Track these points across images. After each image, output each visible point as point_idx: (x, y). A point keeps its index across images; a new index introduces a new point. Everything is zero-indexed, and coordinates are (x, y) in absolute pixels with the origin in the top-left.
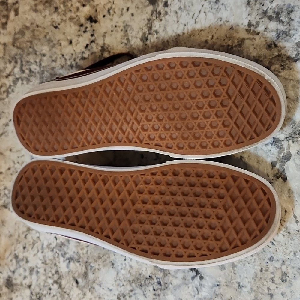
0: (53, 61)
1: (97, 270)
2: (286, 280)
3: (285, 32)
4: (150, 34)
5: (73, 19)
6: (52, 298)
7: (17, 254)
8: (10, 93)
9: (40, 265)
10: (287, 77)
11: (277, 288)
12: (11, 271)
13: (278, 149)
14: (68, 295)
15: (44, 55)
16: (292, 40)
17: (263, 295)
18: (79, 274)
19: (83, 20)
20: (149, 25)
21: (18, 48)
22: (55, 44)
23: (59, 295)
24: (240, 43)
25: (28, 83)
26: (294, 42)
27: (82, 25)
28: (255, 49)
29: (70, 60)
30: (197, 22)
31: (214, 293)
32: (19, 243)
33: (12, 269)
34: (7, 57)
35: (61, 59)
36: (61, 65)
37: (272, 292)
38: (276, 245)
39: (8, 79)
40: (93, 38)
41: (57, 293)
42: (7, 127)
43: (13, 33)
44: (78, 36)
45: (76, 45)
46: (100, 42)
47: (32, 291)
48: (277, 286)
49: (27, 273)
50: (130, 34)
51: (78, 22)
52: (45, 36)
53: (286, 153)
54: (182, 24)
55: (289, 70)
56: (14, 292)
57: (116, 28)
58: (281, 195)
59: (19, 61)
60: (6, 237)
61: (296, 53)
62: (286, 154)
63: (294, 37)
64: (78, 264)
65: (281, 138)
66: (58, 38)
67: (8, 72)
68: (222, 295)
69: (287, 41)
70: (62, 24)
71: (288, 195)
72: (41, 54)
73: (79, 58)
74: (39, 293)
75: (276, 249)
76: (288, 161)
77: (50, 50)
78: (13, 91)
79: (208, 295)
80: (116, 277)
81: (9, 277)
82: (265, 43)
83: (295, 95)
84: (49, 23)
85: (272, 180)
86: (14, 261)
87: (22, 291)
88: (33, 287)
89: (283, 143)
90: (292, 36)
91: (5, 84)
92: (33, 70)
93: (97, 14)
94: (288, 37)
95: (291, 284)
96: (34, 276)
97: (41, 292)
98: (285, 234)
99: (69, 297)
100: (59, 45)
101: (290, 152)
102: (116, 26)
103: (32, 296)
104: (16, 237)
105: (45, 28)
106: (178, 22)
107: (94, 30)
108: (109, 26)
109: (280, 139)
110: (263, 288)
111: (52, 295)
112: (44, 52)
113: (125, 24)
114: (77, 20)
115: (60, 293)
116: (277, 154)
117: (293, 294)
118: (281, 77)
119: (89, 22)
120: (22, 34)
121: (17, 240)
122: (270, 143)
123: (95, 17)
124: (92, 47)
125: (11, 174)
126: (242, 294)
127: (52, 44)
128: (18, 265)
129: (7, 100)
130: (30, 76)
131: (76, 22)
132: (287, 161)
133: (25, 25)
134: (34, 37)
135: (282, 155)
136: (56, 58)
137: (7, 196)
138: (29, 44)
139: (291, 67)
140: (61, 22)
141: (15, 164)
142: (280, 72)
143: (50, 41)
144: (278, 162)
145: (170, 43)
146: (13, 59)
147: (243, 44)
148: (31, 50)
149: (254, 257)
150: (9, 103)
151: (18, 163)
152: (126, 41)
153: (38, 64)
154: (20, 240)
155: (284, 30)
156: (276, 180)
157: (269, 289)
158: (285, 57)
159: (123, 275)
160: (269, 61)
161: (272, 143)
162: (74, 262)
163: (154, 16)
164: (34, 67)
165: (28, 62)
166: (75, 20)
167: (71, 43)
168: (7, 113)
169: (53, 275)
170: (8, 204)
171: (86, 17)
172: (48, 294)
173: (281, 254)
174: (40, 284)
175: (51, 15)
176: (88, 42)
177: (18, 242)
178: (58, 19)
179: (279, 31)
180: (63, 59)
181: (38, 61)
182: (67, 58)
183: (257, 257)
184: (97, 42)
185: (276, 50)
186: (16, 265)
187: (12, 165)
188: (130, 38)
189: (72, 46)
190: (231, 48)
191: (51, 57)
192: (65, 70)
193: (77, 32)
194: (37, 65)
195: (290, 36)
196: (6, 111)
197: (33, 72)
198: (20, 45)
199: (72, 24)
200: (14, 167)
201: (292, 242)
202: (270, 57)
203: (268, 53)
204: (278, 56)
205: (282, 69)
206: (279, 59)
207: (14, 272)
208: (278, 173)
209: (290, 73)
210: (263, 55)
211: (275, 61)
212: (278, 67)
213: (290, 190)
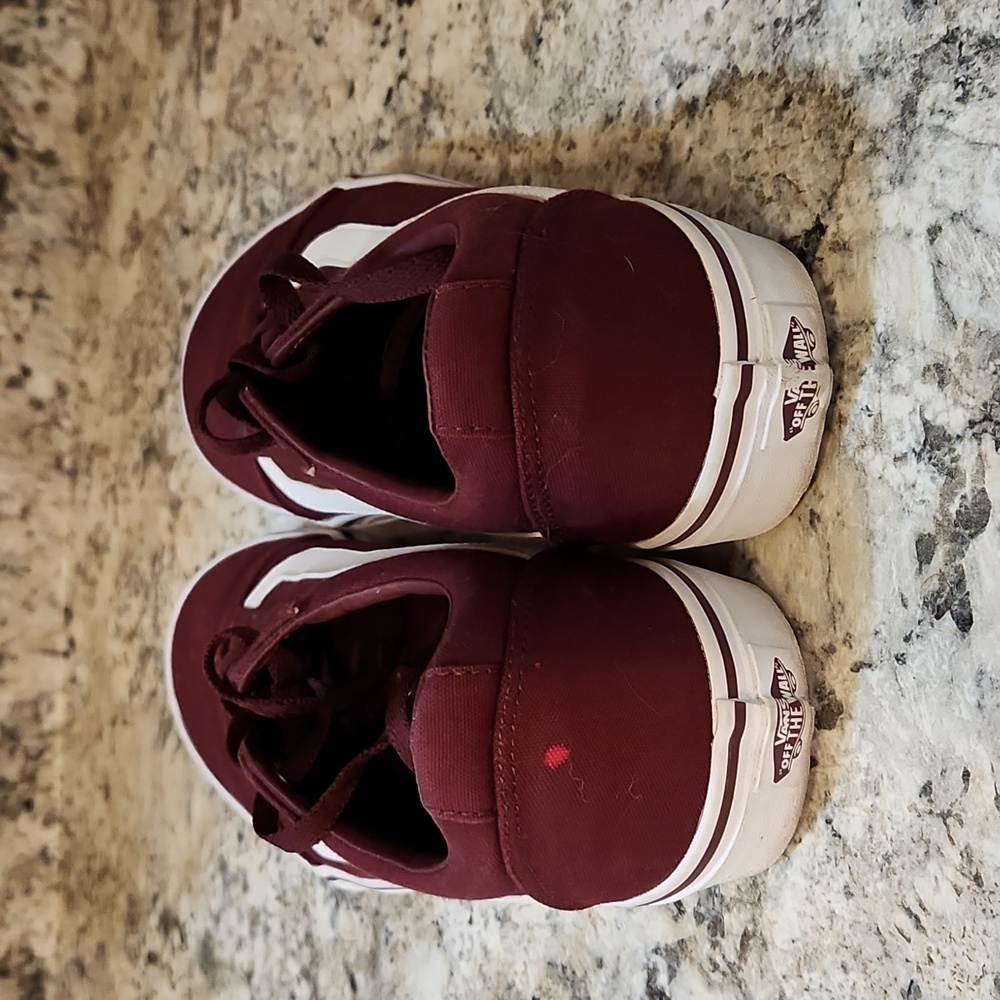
0: (311, 165)
1: (400, 948)
4: (547, 17)
7: (225, 857)
9: (274, 906)
10: (977, 135)
12: (211, 914)
13: (941, 480)
15: (291, 147)
18: (358, 956)
19: (380, 2)
21: (238, 131)
22: (316, 104)
27: (377, 22)
28: (866, 23)
29: (348, 153)
32: (230, 819)
33: (215, 907)
34: (216, 168)
35: (328, 154)
38: (929, 933)
39: (215, 244)
40: (405, 61)
43: (227, 80)
44: (369, 64)
45: (364, 97)
46: (419, 75)
47: (255, 993)
49: (244, 929)
50: (495, 32)
51: (368, 11)
52: (296, 78)
53: (970, 498)
55: (985, 101)
56: (216, 988)
57: (460, 14)
58: (950, 697)
59: (239, 177)
62: (968, 503)
64: (356, 917)
65: (952, 424)
66: (322, 81)
67: (214, 219)
70: (334, 26)
71: (973, 700)
72: (284, 145)
73: (371, 144)
75: (929, 949)
76: (976, 533)
77: (306, 127)
80: (446, 983)
81: (208, 935)
84: (305, 30)
86: (219, 880)
87: (234, 990)
88: (256, 980)
89: (959, 448)
92: (268, 204)
96: (259, 942)
98: (964, 883)
100: (325, 103)
101: (983, 491)
102: (460, 6)
105: (295, 50)
107: (405, 33)
108: (444, 10)
109: (949, 432)
112: (291, 136)
114: (368, 5)
116: (935, 501)
118: (954, 140)
119: (394, 5)
120: (246, 82)
121: (227, 809)
122: (914, 451)
124: (401, 99)
127: (309, 103)
128: (226, 895)
130: (262, 226)
131: (364, 11)
132: (972, 536)
133: (253, 48)
134: (272, 86)
135: (953, 509)
136: (319, 154)
138: (259, 112)
139: (992, 86)
140: (331, 19)
142: (950, 115)
143: (306, 92)
144: (940, 539)
145: (601, 46)
146: (226, 172)
147: (823, 6)
148: (264, 132)
149: (852, 976)
151: (233, 535)
152: (483, 60)
153: (279, 181)
156: (932, 625)
158: (973, 40)
159: (465, 980)
160: (912, 70)
161: (917, 450)
162: (348, 908)
164: (269, 194)
165: (257, 177)
166: (362, 5)
167: (351, 91)
169: (300, 946)
173: (947, 974)
174: (271, 973)
176: (391, 81)
177: (228, 815)
178: (324, 10)
180: (334, 156)
181: (278, 169)
182: (343, 148)
183: (862, 976)
184: (412, 76)
186: (223, 896)
188: (495, 45)
189: (355, 101)
190: (784, 35)
191: (307, 151)
193: (364, 47)
194: (276, 186)
197: (267, 212)
198: (243, 119)
199: (356, 22)
201: (990, 925)
202: (918, 52)
203: (909, 33)
204: (945, 40)
205: (958, 100)
206: (947, 55)
207: (217, 919)
208: (938, 593)
209: (988, 115)
210: (891, 46)
211: (934, 66)
212: (945, 93)
213: (981, 673)
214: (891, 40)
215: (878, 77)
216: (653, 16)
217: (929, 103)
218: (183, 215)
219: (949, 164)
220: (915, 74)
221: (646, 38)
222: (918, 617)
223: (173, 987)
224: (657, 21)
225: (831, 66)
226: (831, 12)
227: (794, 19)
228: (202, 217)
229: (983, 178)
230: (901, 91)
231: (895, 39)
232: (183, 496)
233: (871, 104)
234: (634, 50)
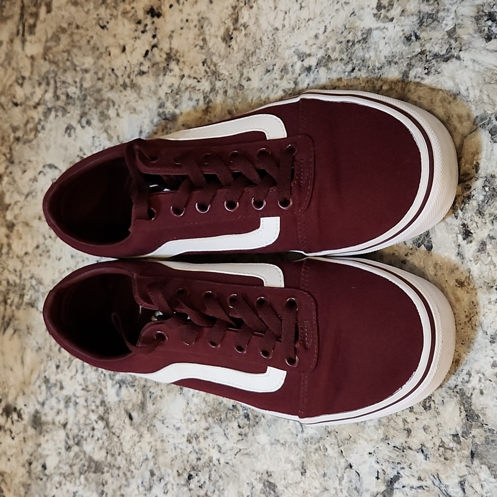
0: (99, 79)
1: (158, 398)
2: (430, 407)
3: (431, 15)
4: (235, 29)
5: (128, 13)
6: (95, 442)
7: (48, 377)
8: (39, 132)
9: (80, 393)
10: (433, 86)
11: (417, 419)
12: (39, 402)
14: (118, 437)
15: (86, 71)
16: (441, 26)
17: (396, 432)
18: (133, 406)
19: (141, 14)
20: (234, 16)
21: (51, 62)
22: (101, 54)
23: (105, 437)
24: (365, 36)
25: (63, 115)
26: (444, 30)
27: (139, 22)
28: (387, 45)
29: (122, 76)
30: (304, 7)
31: (326, 429)
32: (51, 360)
33: (41, 400)
34: (36, 77)
35: (110, 75)
36: (111, 86)
37: (409, 426)
39: (36, 110)
40: (156, 40)
41: (102, 435)
42: (35, 183)
43: (44, 39)
44: (134, 40)
45: (132, 53)
46: (165, 46)
47: (68, 432)
48: (417, 416)
49: (62, 405)
50: (207, 32)
51: (133, 17)
52: (89, 42)
54: (281, 11)
55: (436, 75)
56: (43, 434)
57: (187, 24)
59: (52, 82)
60: (32, 350)
61: (447, 46)
63: (444, 22)
64: (132, 390)
66: (105, 45)
67: (36, 99)
68: (337, 433)
69: (434, 29)
70: (112, 22)
71: (433, 273)
72: (82, 70)
73: (136, 73)
74: (77, 435)
77: (95, 63)
78: (43, 128)
79: (316, 434)
80: (185, 408)
81: (37, 412)
82: (401, 34)
83: (445, 114)
84: (94, 22)
85: (411, 249)
86: (44, 387)
87: (55, 433)
88: (69, 426)
90: (440, 21)
91: (33, 118)
92: (70, 94)
93: (161, 4)
94: (436, 22)
95: (438, 413)
96: (71, 410)
97: (80, 433)
99: (120, 440)
100: (108, 54)
102: (187, 21)
103: (67, 439)
104: (47, 350)
105: (88, 30)
106: (276, 8)
107: (156, 29)
108: (178, 22)
110: (396, 420)
111: (96, 438)
112: (86, 66)
113: (200, 17)
114: (133, 15)
115: (106, 435)
117: (440, 428)
118: (424, 87)
119: (149, 16)
120: (56, 41)
121: (48, 356)
123: (157, 9)
124: (153, 55)
125: (41, 255)
126: (365, 430)
127: (97, 53)
128: (49, 393)
129: (34, 142)
130: (67, 104)
131: (131, 17)
133: (60, 27)
134: (73, 44)
136: (104, 75)
137: (34, 288)
138: (65, 55)
139: (439, 70)
140: (111, 19)
141: (46, 239)
142: (423, 79)
143: (95, 48)
145: (263, 43)
146: (43, 79)
147: (369, 37)
148: (68, 63)
150: (38, 145)
151: (50, 237)
152: (201, 43)
153: (78, 85)
154: (52, 354)
155: (429, 12)
156: (416, 250)
157: (405, 421)
158: (431, 54)
159: (195, 405)
160: (407, 62)
162: (127, 387)
163: (242, 2)
164: (72, 90)
165: (64, 82)
166: (130, 15)
167: (124, 50)
168: (35, 163)
169: (97, 407)
170: (35, 301)
171: (145, 9)
172: (91, 436)
174: (79, 422)
175: (96, 8)
176: (148, 48)
177: (49, 358)
178: (106, 15)
179: (422, 13)
180: (113, 76)
181: (78, 80)
182: (119, 73)
184: (160, 46)
185: (418, 43)
186: (47, 393)
187: (41, 240)
188: (207, 38)
189: (126, 54)
190: (351, 46)
191: (96, 73)
192: (116, 91)
193: (132, 32)
194: (76, 87)
195: (439, 21)
196: (33, 159)
197: (71, 98)
198: (54, 57)
199: (126, 21)
200: (44, 244)
202: (409, 56)
203: (405, 50)
204: (420, 53)
205: (426, 74)
206: (421, 59)
207: (43, 404)
208: (419, 239)
209: (438, 80)
210: (398, 54)
211: (416, 62)
212: (420, 71)
213: (436, 264)
214: (398, 52)
215: (392, 64)
216: (290, 34)
217: (414, 74)
218: (14, 97)
219: (422, 95)
220: (408, 64)
221: (286, 41)
222: (411, 247)
223: (13, 438)
224: (292, 36)
225: (372, 58)
226: (372, 40)
227: (356, 41)
228: (27, 98)
229: (436, 101)
230: (402, 69)
231: (399, 52)
232: (15, 222)
233: (390, 73)
234: (280, 46)
